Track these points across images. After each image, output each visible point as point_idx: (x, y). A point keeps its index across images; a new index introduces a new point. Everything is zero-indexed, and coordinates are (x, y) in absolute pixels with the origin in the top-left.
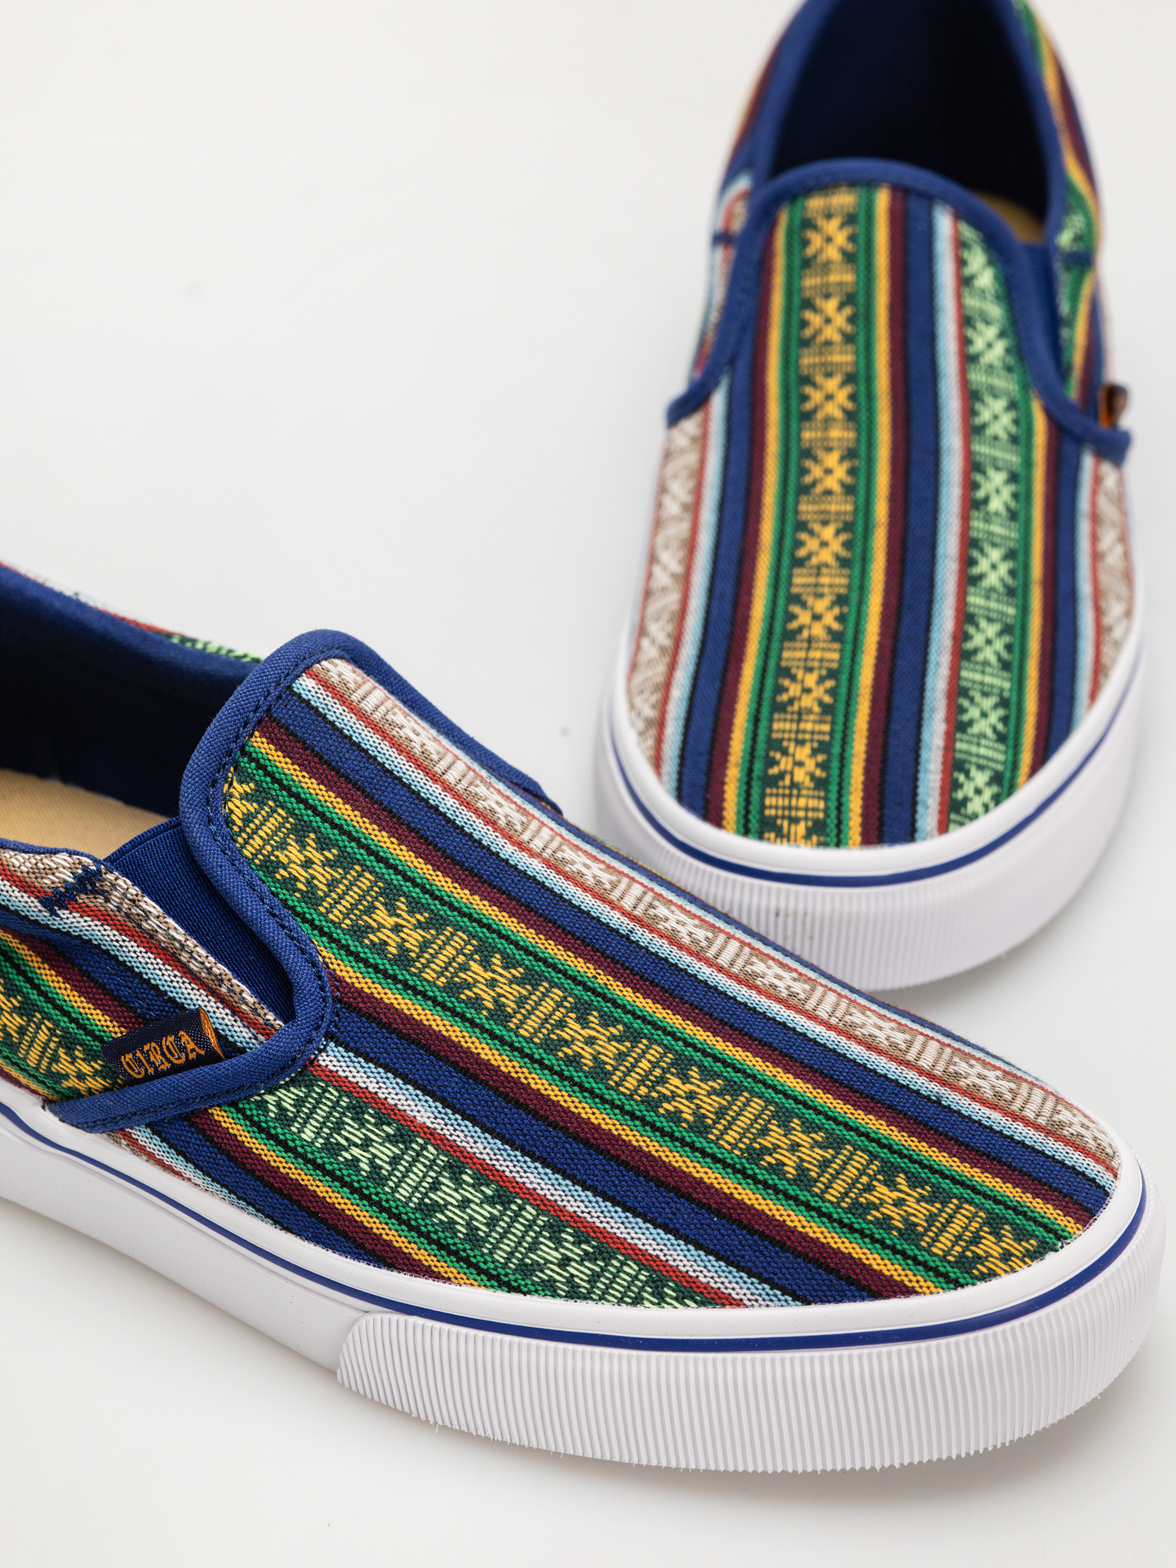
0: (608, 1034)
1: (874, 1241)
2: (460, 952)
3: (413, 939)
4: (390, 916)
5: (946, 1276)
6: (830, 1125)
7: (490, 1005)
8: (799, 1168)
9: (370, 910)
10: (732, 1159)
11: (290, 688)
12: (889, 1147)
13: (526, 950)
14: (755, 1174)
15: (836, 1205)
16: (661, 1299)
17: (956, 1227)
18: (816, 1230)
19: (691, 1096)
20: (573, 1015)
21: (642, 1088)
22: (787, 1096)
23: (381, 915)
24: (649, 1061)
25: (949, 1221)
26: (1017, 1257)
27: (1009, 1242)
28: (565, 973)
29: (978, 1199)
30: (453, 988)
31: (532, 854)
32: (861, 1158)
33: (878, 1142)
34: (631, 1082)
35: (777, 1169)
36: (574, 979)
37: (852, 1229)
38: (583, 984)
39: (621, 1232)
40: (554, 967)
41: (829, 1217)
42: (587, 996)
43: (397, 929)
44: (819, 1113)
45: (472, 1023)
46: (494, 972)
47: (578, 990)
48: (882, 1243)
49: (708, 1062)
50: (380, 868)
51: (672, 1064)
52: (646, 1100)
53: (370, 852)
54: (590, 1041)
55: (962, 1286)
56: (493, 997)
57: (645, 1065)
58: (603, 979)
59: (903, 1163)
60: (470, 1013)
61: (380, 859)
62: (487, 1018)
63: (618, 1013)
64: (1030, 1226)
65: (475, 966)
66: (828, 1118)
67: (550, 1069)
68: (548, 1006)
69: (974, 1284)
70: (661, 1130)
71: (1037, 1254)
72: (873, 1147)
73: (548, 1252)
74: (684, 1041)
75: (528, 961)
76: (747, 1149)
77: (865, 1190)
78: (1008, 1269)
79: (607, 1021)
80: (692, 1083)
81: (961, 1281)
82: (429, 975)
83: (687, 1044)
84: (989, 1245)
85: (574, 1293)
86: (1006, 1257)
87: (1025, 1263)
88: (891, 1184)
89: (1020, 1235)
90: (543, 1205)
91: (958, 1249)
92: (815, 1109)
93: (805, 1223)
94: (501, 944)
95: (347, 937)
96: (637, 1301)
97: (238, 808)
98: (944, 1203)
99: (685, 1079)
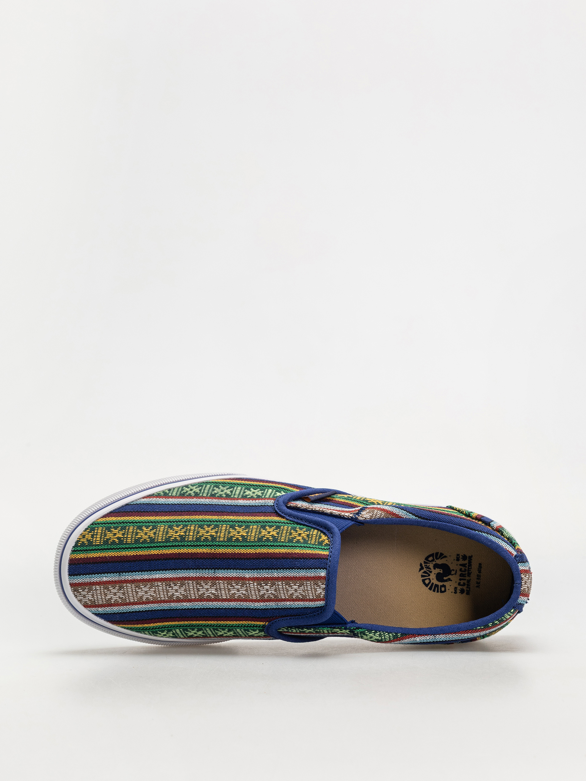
0: (204, 536)
1: (117, 523)
2: (250, 536)
3: (264, 532)
4: (272, 535)
5: (96, 524)
6: (140, 545)
7: (236, 527)
8: (142, 530)
9: (278, 533)
10: (160, 524)
11: (326, 569)
12: (124, 549)
13: (235, 546)
14: (152, 523)
15: (129, 526)
16: (163, 492)
17: (99, 536)
18: (131, 519)
19: (176, 532)
20: (215, 536)
21: (189, 528)
22: (154, 547)
23: (275, 533)
24: (191, 535)
25: (101, 537)
26: (81, 538)
27: (84, 540)
28: (223, 546)
29: (97, 548)
30: (247, 527)
31: (250, 579)
32: (129, 541)
33: (127, 548)
34: (192, 528)
35: (147, 527)
36: (220, 546)
37: (123, 522)
38: (217, 546)
39: (180, 500)
40: (226, 546)
41: (130, 523)
42: (215, 543)
43: (269, 532)
44: (145, 547)
45: (239, 522)
46: (240, 536)
47: (217, 544)
48: (114, 523)
49: (177, 544)
50: (281, 544)
51: (185, 538)
52: (187, 526)
53: (286, 546)
54: (208, 532)
55: (91, 524)
56: (236, 530)
57: (191, 534)
58: (213, 551)
59: (118, 546)
60: (240, 524)
61: (282, 546)
62: (236, 524)
63: (205, 544)
64: (82, 548)
65: (245, 534)
66: (142, 547)
67: (214, 522)
68: (222, 535)
69: (88, 526)
70: (180, 522)
71: (77, 542)
72: (127, 546)
73: (197, 490)
74: (185, 546)
75: (233, 544)
76: (157, 528)
77: (125, 533)
78: (82, 534)
79: (206, 540)
80: (178, 535)
81: (92, 525)
82: (255, 527)
83: (184, 545)
84: (89, 537)
85: (187, 486)
86: (84, 537)
87: (79, 538)
88: (119, 538)
89: (83, 544)
90: (202, 497)
91: (96, 531)
92: (146, 548)
93: (135, 519)
94: (242, 544)
95: (280, 525)
96: (169, 490)
97: (324, 537)
98: (104, 541)
99: (180, 536)
